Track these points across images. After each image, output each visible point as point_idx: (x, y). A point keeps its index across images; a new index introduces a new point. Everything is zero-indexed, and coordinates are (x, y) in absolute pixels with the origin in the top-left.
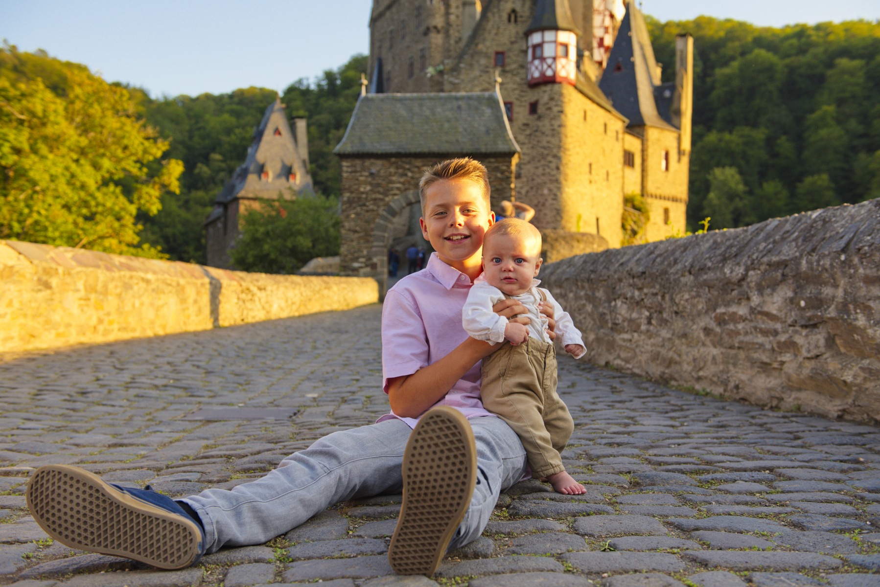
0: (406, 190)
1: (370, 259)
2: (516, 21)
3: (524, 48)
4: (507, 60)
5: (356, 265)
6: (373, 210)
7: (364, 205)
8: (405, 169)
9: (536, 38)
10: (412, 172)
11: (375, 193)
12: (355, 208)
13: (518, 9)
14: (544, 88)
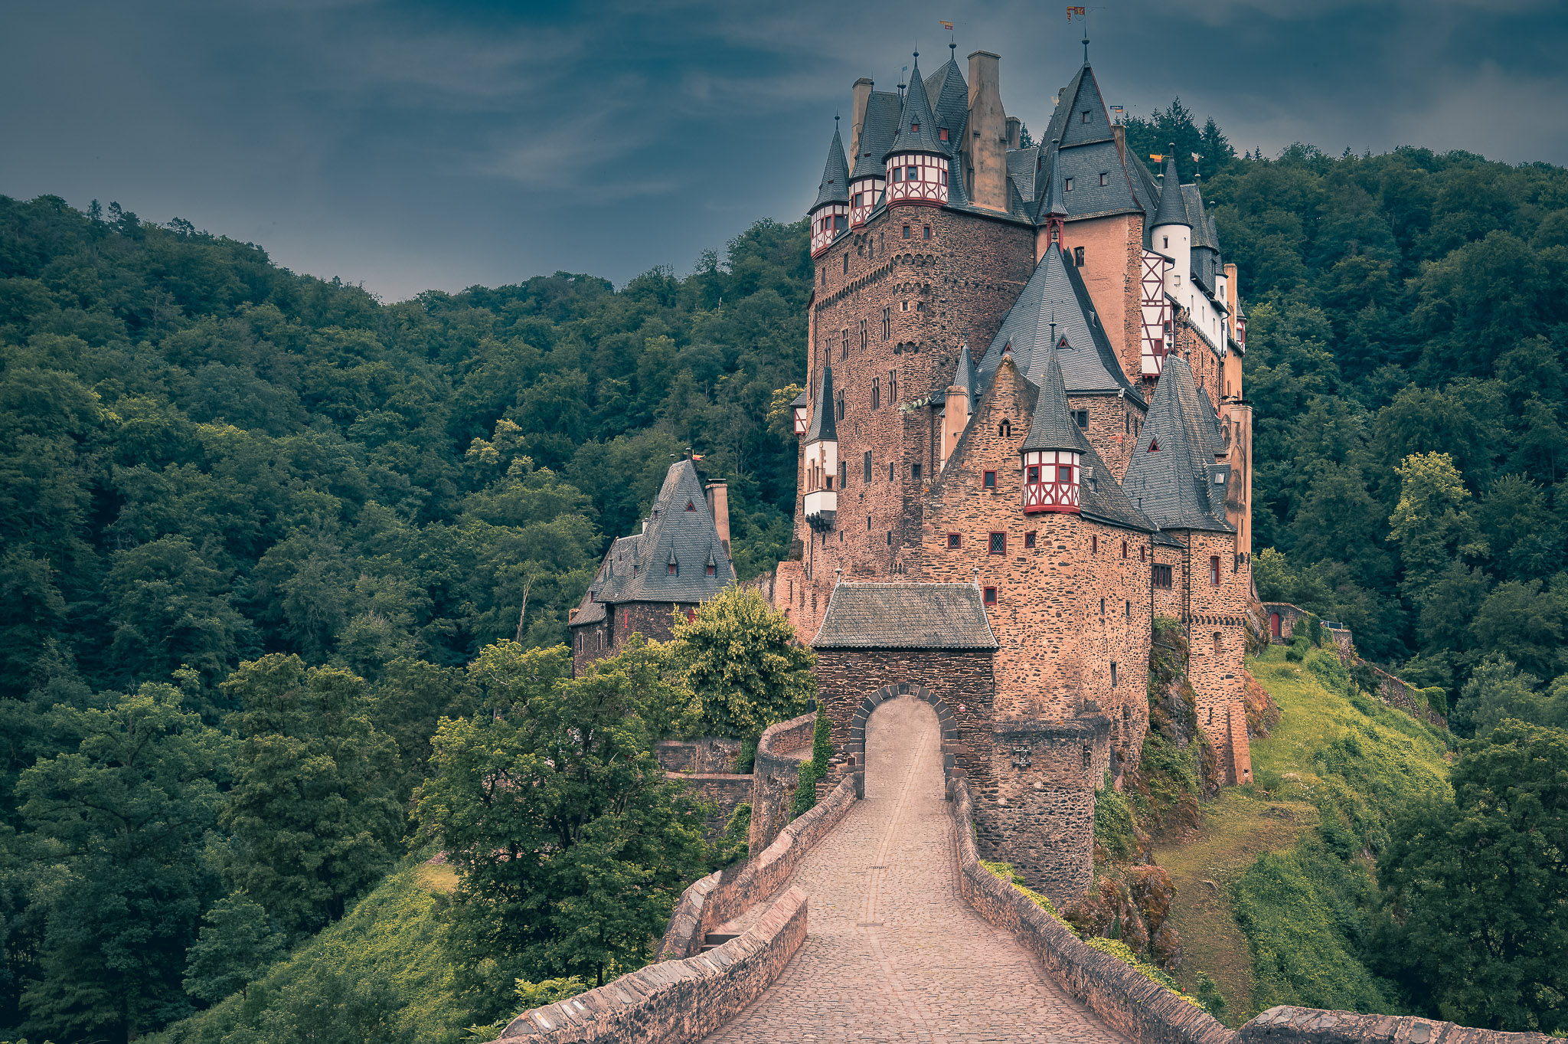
0: (883, 683)
1: (848, 754)
2: (1009, 435)
3: (1019, 467)
4: (998, 481)
5: (833, 760)
6: (850, 704)
7: (841, 699)
8: (881, 661)
9: (1033, 459)
10: (890, 666)
11: (852, 686)
12: (831, 702)
13: (1011, 421)
14: (1044, 519)
